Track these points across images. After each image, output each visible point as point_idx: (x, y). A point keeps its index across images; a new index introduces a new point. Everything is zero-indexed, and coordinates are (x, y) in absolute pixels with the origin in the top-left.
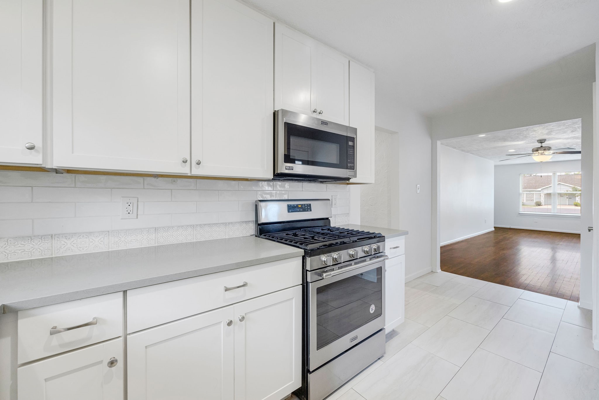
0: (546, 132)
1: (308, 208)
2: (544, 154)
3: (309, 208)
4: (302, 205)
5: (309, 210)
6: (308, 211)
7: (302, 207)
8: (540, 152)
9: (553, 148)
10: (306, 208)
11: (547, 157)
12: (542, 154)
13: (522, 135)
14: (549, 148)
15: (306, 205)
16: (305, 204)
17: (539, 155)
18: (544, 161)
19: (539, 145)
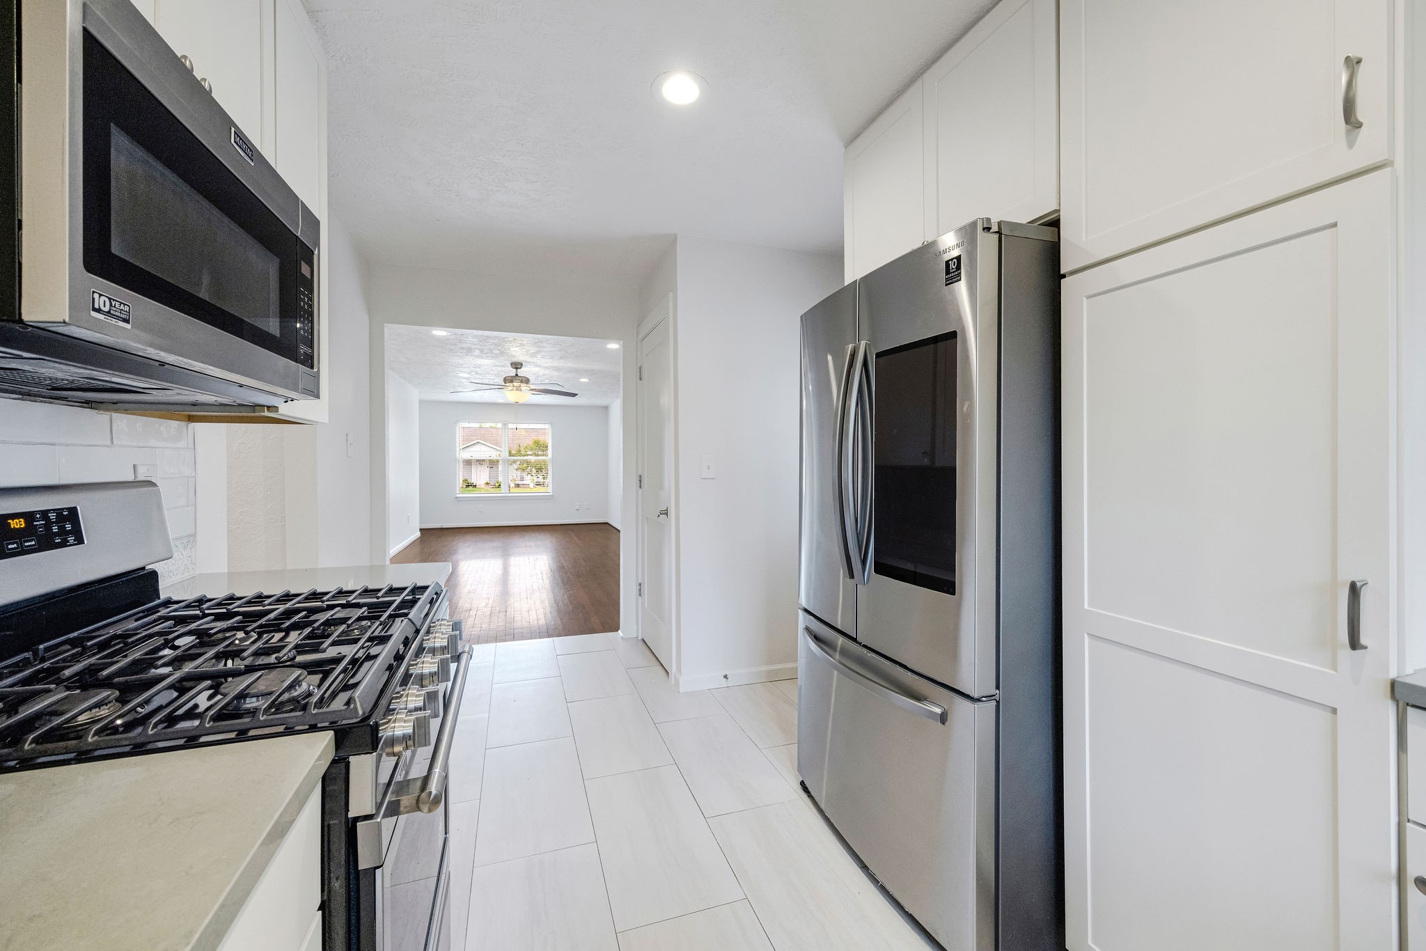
0: (533, 351)
1: (63, 532)
2: (521, 390)
3: (68, 527)
4: (29, 516)
5: (71, 539)
6: (64, 544)
7: (29, 531)
8: (515, 384)
9: (532, 380)
10: (55, 529)
11: (524, 395)
12: (518, 389)
13: (499, 348)
14: (527, 381)
15: (52, 516)
16: (49, 511)
17: (513, 390)
18: (521, 401)
19: (512, 372)
